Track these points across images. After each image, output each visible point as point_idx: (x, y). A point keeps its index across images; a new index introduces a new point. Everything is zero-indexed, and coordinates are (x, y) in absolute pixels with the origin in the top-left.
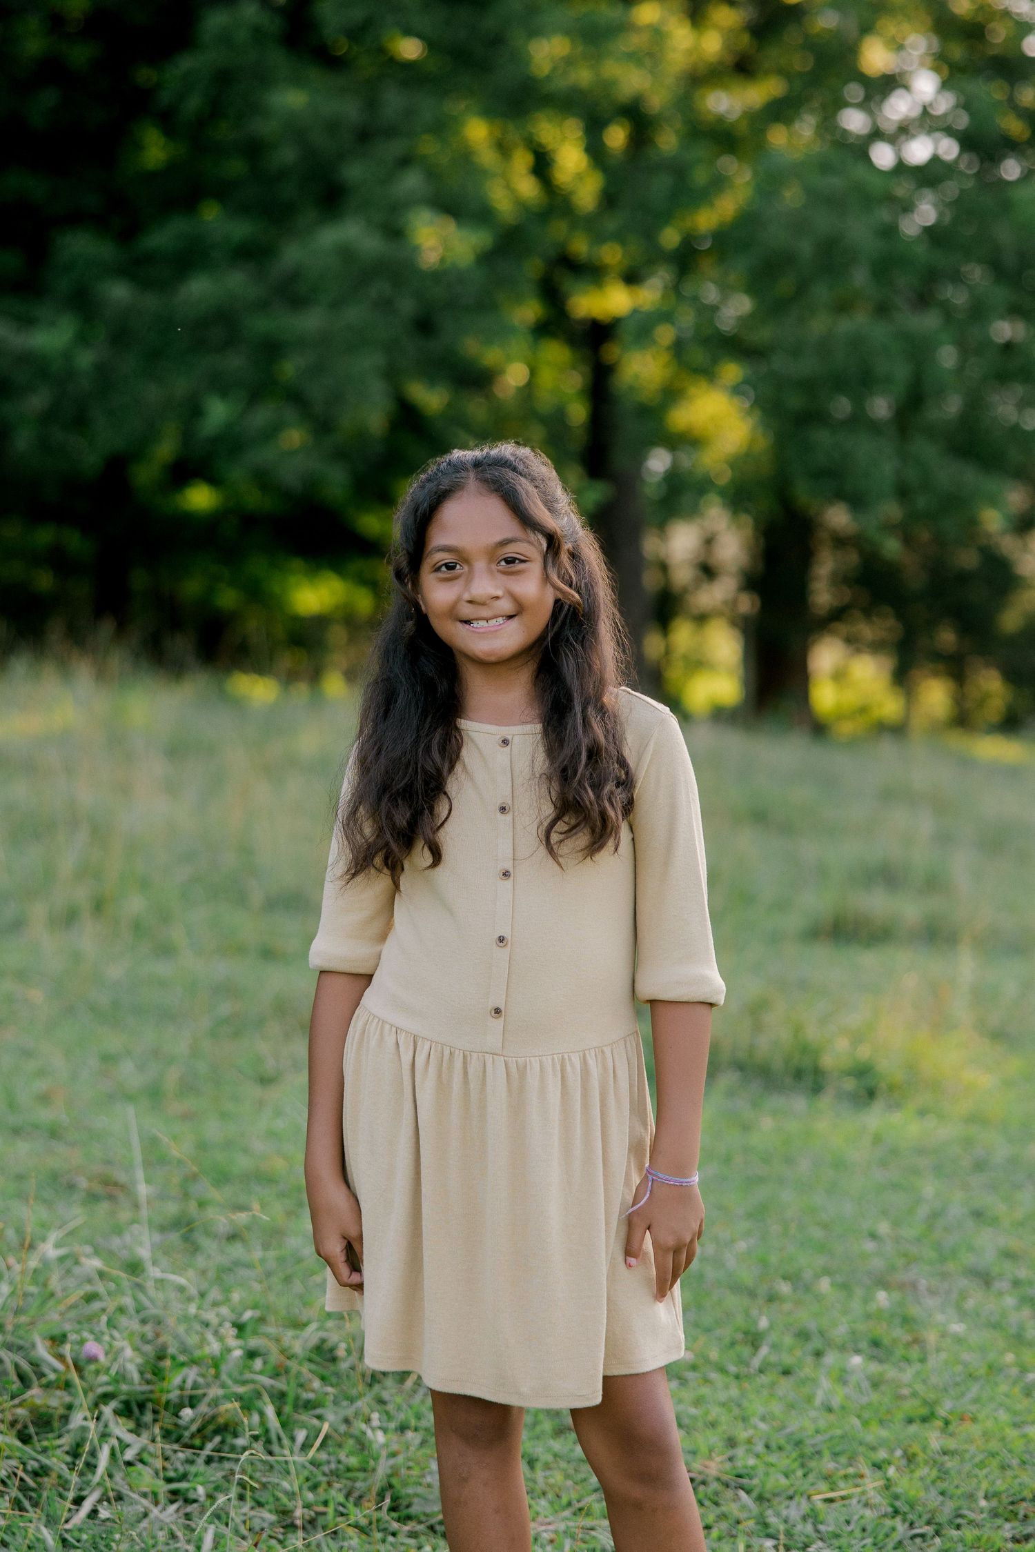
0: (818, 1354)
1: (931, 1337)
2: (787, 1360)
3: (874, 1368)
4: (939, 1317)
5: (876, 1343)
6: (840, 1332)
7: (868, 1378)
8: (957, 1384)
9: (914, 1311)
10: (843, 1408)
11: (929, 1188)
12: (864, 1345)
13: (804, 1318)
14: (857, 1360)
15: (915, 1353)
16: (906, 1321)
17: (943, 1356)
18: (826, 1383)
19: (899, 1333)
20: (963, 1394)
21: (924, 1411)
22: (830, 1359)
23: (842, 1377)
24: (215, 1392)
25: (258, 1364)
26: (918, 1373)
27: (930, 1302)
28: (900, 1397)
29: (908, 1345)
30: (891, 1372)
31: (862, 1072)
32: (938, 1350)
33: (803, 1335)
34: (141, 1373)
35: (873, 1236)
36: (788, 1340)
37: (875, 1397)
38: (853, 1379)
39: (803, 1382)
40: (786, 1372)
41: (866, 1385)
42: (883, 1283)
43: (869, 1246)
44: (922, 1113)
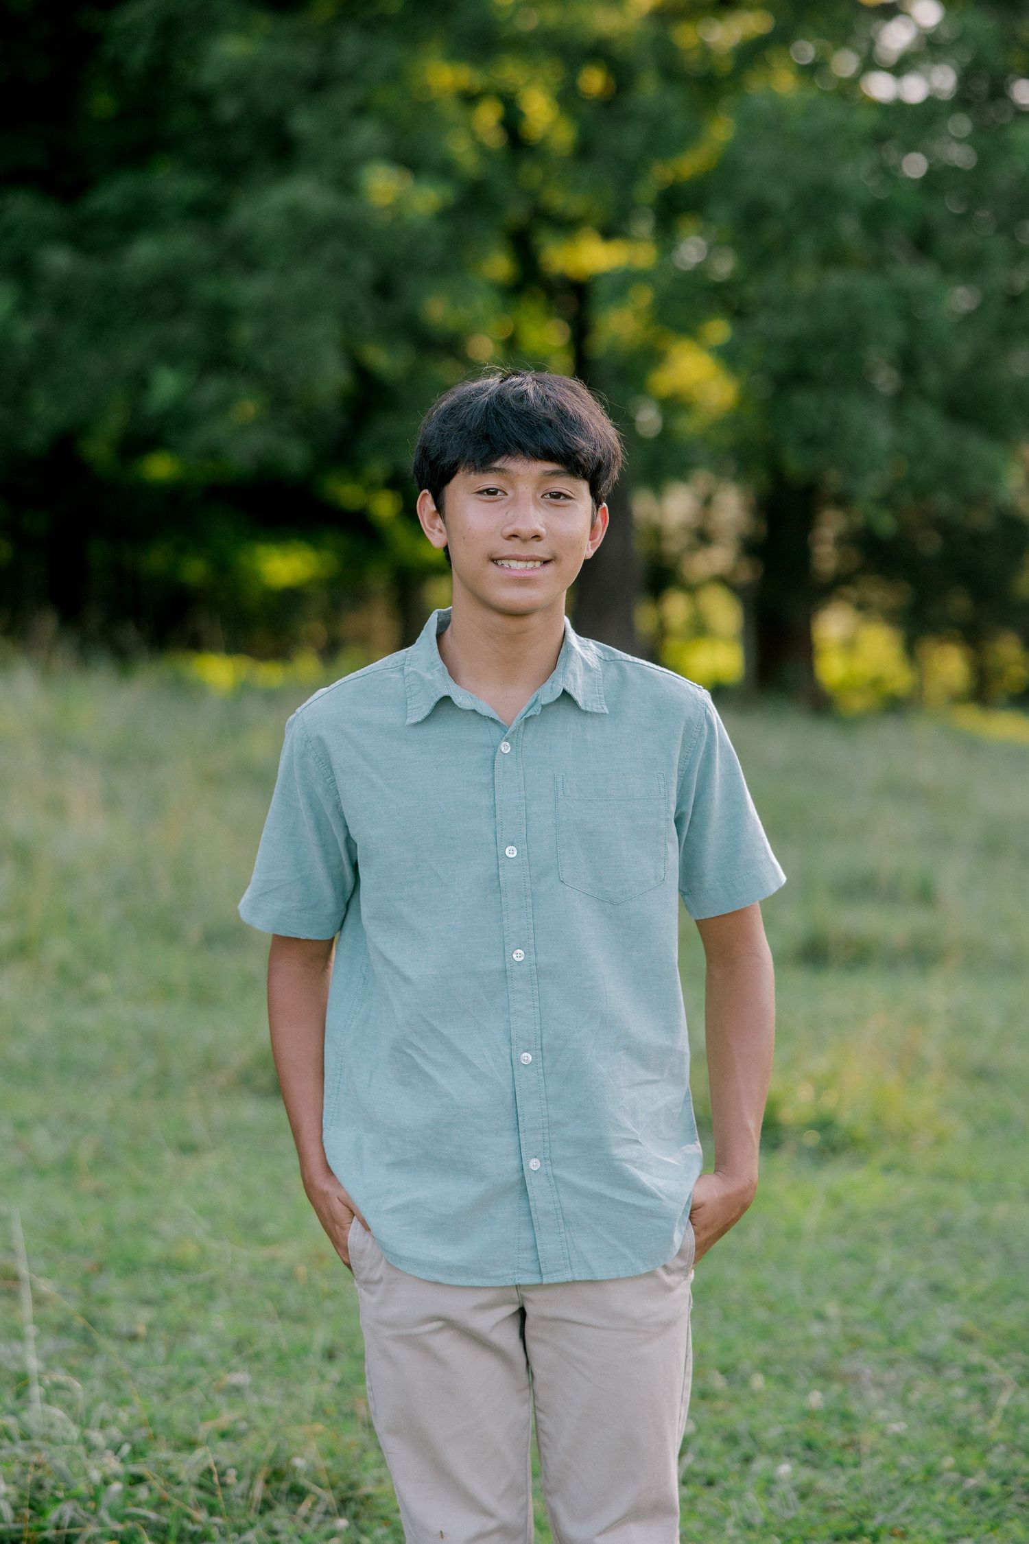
0: (747, 1460)
1: (868, 1438)
2: (713, 1468)
3: (806, 1475)
4: (881, 1414)
5: (809, 1446)
6: (772, 1435)
7: (796, 1489)
8: (891, 1492)
9: (855, 1407)
10: (766, 1524)
11: (886, 1258)
12: (797, 1448)
13: (737, 1419)
14: (785, 1469)
15: (849, 1458)
16: (846, 1417)
17: (880, 1460)
18: (751, 1497)
19: (836, 1434)
20: (897, 1504)
21: (852, 1526)
22: (761, 1465)
23: (769, 1486)
24: (92, 1530)
25: (142, 1493)
26: (851, 1480)
27: (874, 1395)
28: (826, 1510)
29: (845, 1447)
30: (823, 1482)
31: (824, 1125)
32: (874, 1454)
33: (732, 1439)
34: (15, 1509)
35: (821, 1317)
36: (716, 1445)
37: (801, 1511)
38: (781, 1489)
39: (727, 1494)
40: (710, 1483)
41: (793, 1496)
42: (824, 1375)
43: (816, 1329)
44: (888, 1169)
